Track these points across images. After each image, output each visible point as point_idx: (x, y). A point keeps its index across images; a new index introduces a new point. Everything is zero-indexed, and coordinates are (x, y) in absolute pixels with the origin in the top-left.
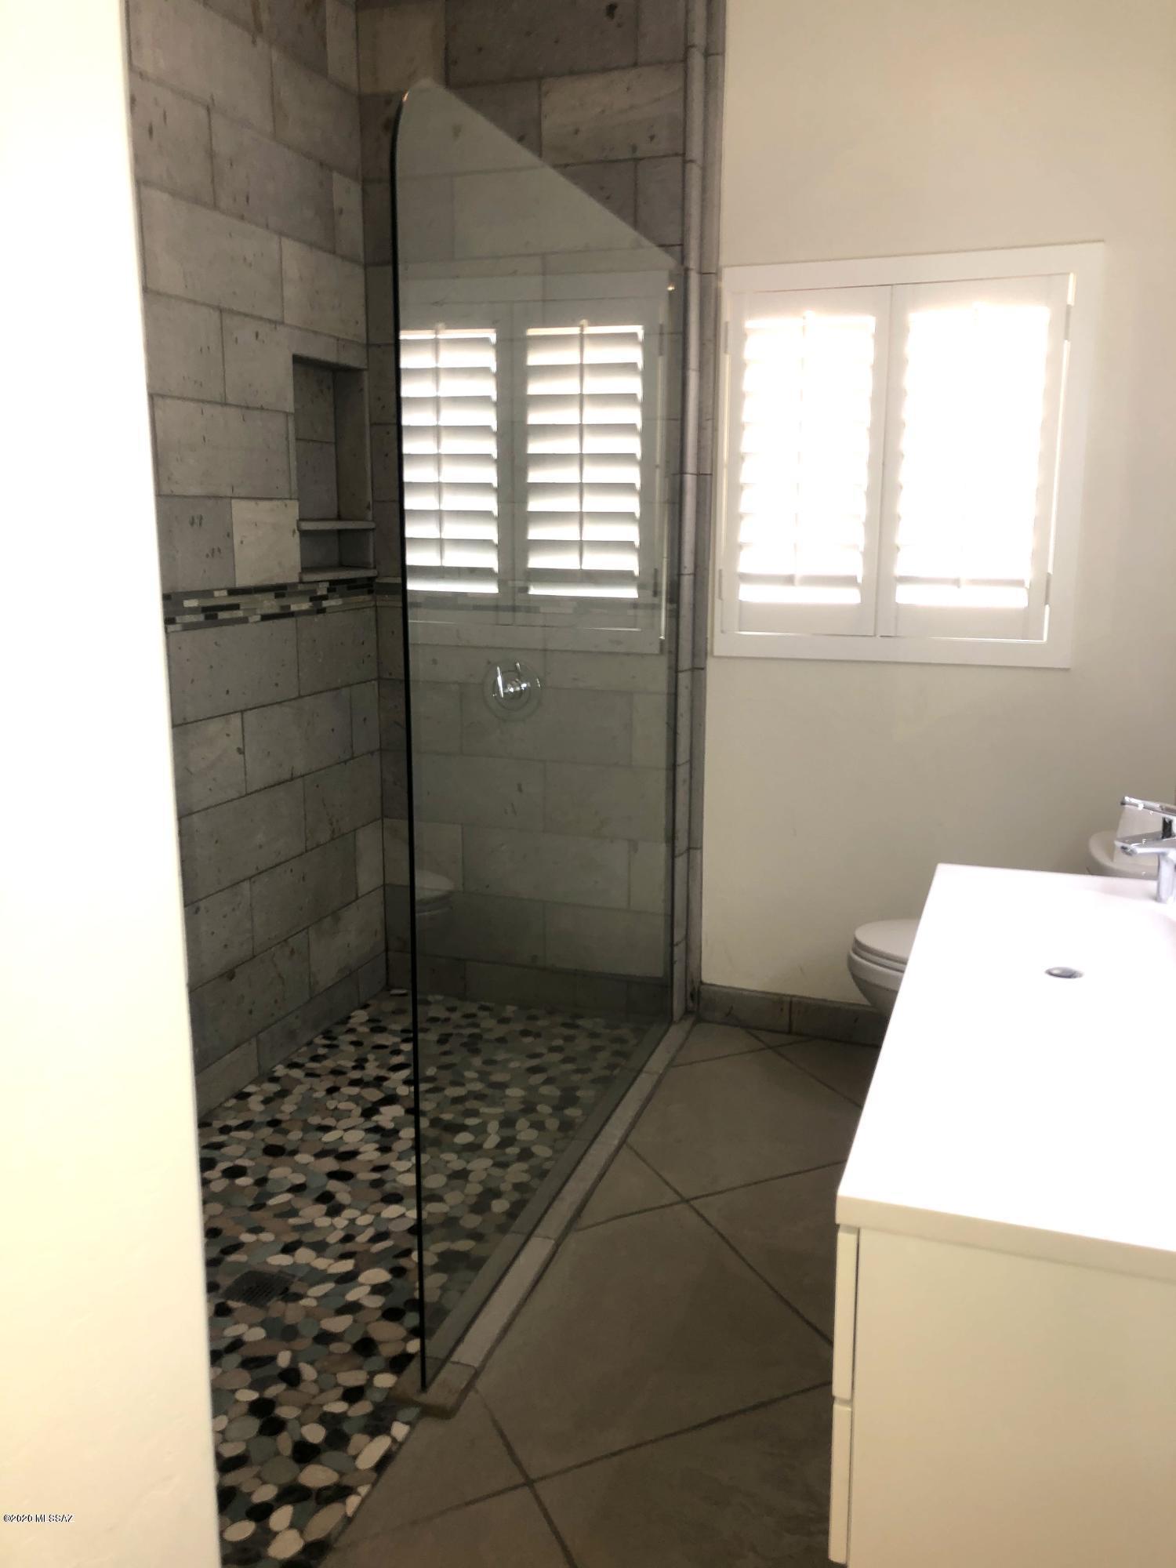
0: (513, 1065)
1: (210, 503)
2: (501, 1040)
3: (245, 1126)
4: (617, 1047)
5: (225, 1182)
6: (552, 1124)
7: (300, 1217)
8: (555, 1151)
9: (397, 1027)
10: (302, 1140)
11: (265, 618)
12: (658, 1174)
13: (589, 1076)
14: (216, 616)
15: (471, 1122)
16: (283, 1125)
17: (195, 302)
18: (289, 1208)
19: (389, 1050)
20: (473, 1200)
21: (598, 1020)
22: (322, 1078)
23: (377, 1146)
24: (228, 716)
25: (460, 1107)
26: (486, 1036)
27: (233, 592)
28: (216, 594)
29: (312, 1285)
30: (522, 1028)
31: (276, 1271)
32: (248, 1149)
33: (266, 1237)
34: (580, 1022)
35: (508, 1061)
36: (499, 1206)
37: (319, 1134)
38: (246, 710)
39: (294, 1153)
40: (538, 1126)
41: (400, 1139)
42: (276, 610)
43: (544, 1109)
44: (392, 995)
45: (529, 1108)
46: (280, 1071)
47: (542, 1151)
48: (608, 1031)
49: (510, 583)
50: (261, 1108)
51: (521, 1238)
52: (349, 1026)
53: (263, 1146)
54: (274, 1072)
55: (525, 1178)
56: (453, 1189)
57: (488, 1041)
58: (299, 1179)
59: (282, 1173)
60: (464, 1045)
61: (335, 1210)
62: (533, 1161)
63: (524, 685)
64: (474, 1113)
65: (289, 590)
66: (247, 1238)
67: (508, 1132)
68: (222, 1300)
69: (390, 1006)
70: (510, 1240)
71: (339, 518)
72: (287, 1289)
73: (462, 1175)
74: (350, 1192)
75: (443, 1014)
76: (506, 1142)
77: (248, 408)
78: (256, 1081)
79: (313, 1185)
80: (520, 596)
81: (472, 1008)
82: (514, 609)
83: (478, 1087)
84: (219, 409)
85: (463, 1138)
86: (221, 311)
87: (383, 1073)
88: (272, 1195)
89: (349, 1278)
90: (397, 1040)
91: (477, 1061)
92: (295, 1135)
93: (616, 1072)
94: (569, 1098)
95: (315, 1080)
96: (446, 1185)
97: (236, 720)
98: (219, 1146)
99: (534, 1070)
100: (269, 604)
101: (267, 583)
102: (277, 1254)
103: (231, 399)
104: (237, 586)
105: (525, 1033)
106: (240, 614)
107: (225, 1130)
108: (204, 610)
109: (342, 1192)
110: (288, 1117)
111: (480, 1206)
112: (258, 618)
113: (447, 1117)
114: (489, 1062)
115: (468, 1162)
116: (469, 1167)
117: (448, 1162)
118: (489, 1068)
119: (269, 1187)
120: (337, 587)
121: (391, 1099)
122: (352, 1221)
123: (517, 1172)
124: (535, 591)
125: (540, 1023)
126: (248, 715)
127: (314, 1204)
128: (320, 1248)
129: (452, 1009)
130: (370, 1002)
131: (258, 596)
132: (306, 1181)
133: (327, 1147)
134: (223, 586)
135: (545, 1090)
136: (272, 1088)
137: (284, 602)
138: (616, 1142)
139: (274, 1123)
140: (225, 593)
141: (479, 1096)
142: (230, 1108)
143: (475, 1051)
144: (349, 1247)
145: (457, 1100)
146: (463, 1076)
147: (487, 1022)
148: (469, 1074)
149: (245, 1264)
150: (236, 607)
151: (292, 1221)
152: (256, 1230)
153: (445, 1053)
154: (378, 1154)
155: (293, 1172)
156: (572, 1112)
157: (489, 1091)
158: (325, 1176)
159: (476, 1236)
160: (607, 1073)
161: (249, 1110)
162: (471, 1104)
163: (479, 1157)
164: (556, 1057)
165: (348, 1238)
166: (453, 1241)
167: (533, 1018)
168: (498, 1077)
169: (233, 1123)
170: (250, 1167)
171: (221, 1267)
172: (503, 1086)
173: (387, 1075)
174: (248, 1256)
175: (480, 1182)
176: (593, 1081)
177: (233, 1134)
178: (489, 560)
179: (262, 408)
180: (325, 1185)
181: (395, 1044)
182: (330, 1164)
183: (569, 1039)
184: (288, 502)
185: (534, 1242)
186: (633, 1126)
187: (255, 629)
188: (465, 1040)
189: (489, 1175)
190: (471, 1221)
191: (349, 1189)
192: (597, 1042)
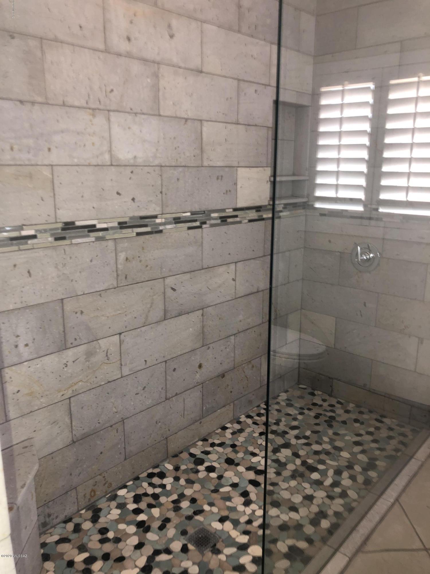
0: (347, 438)
1: (227, 169)
2: (344, 422)
3: (221, 445)
4: (401, 438)
5: (205, 473)
6: (360, 479)
7: (232, 502)
8: (359, 496)
9: (298, 405)
10: (243, 458)
11: (250, 221)
12: (413, 526)
13: (385, 453)
14: (226, 221)
15: (321, 467)
16: (237, 448)
17: (225, 77)
18: (228, 496)
19: (292, 417)
20: (312, 516)
21: (394, 420)
22: (259, 426)
23: (275, 470)
24: (229, 265)
25: (317, 457)
26: (337, 419)
27: (235, 210)
28: (227, 210)
29: (227, 546)
30: (355, 418)
31: (213, 531)
32: (219, 458)
33: (215, 510)
34: (384, 420)
35: (345, 435)
36: (325, 524)
37: (251, 457)
38: (237, 262)
39: (238, 465)
40: (353, 478)
41: (286, 469)
42: (256, 218)
43: (358, 468)
44: (300, 388)
45: (350, 467)
46: (243, 418)
47: (352, 494)
48: (398, 428)
49: (369, 206)
50: (230, 436)
51: (331, 551)
52: (277, 400)
53: (226, 457)
54: (241, 418)
55: (340, 509)
56: (304, 506)
57: (338, 421)
58: (236, 480)
59: (230, 475)
60: (325, 421)
61: (247, 503)
62: (347, 500)
63: (371, 255)
64: (323, 462)
65: (263, 208)
66: (206, 508)
67: (337, 478)
68: (186, 542)
69: (298, 393)
70: (326, 550)
71: (294, 175)
72: (215, 545)
73: (309, 498)
74: (256, 494)
75: (320, 402)
76: (336, 484)
77: (249, 125)
78: (231, 422)
79: (242, 485)
80: (374, 212)
81: (334, 401)
82: (370, 219)
83: (328, 447)
84: (234, 126)
85: (315, 476)
86: (239, 80)
87: (287, 429)
88: (223, 486)
89: (243, 548)
90: (297, 412)
91: (330, 432)
92: (241, 455)
93: (399, 454)
94: (371, 466)
95: (256, 426)
96: (302, 502)
97: (233, 266)
98: (207, 453)
99: (357, 443)
100: (253, 215)
101: (252, 205)
102: (216, 521)
103: (241, 121)
104: (237, 207)
105: (356, 421)
106: (238, 219)
107: (213, 445)
108: (221, 218)
109: (253, 493)
110: (240, 444)
111: (315, 522)
112: (247, 221)
113: (310, 461)
114: (336, 434)
115: (315, 491)
116: (315, 494)
117: (305, 488)
118: (335, 437)
119: (223, 481)
120: (288, 206)
121: (287, 445)
122: (254, 511)
123: (337, 505)
124: (381, 210)
125: (365, 416)
126: (239, 264)
127: (239, 496)
128: (236, 523)
129: (324, 400)
130: (289, 390)
131: (247, 211)
132: (239, 482)
133: (253, 465)
134: (230, 207)
135: (360, 457)
136: (237, 427)
137: (260, 214)
138: (392, 500)
139: (233, 446)
140: (231, 210)
141: (328, 453)
142: (217, 434)
143: (331, 426)
144: (249, 527)
145: (316, 453)
146: (322, 439)
147: (339, 411)
148: (326, 439)
149: (201, 523)
150: (236, 216)
151: (228, 504)
152: (211, 504)
153: (317, 424)
154: (275, 475)
155: (235, 475)
156: (372, 474)
157: (332, 451)
158: (248, 482)
159: (310, 541)
160: (394, 453)
161: (225, 436)
162: (323, 457)
163: (321, 489)
164: (369, 438)
165: (249, 522)
166: (298, 540)
167: (361, 413)
168: (338, 444)
169: (217, 442)
170: (217, 468)
171: (192, 521)
172: (340, 449)
173: (288, 431)
174: (204, 518)
175: (318, 506)
176: (387, 457)
177: (216, 448)
178: (361, 195)
179: (256, 125)
180: (247, 487)
181: (296, 414)
182: (251, 475)
183: (377, 428)
184: (266, 168)
185: (338, 556)
186: (404, 490)
187: (245, 226)
188: (327, 419)
189: (323, 502)
190: (309, 530)
191: (256, 492)
192: (391, 434)
